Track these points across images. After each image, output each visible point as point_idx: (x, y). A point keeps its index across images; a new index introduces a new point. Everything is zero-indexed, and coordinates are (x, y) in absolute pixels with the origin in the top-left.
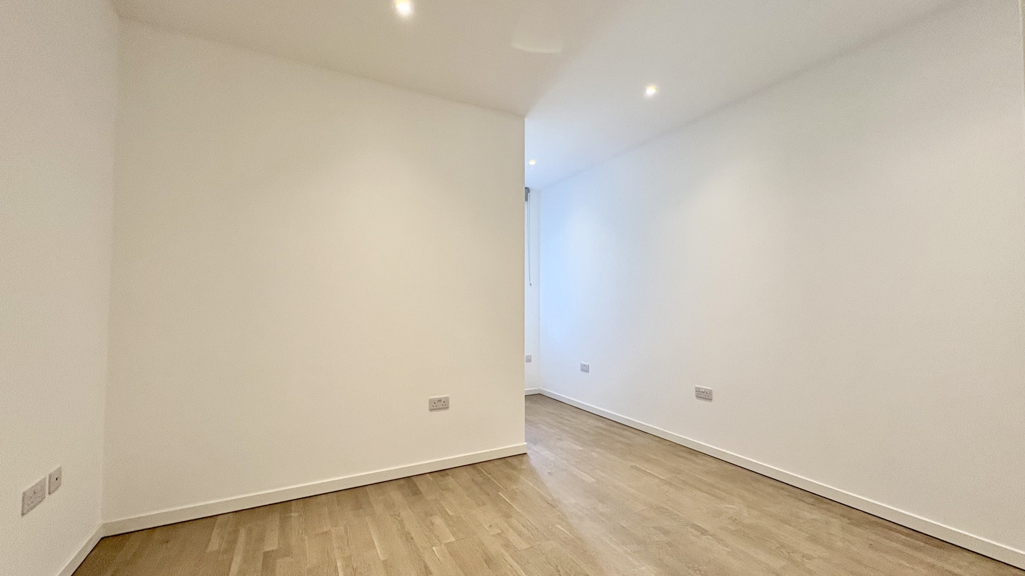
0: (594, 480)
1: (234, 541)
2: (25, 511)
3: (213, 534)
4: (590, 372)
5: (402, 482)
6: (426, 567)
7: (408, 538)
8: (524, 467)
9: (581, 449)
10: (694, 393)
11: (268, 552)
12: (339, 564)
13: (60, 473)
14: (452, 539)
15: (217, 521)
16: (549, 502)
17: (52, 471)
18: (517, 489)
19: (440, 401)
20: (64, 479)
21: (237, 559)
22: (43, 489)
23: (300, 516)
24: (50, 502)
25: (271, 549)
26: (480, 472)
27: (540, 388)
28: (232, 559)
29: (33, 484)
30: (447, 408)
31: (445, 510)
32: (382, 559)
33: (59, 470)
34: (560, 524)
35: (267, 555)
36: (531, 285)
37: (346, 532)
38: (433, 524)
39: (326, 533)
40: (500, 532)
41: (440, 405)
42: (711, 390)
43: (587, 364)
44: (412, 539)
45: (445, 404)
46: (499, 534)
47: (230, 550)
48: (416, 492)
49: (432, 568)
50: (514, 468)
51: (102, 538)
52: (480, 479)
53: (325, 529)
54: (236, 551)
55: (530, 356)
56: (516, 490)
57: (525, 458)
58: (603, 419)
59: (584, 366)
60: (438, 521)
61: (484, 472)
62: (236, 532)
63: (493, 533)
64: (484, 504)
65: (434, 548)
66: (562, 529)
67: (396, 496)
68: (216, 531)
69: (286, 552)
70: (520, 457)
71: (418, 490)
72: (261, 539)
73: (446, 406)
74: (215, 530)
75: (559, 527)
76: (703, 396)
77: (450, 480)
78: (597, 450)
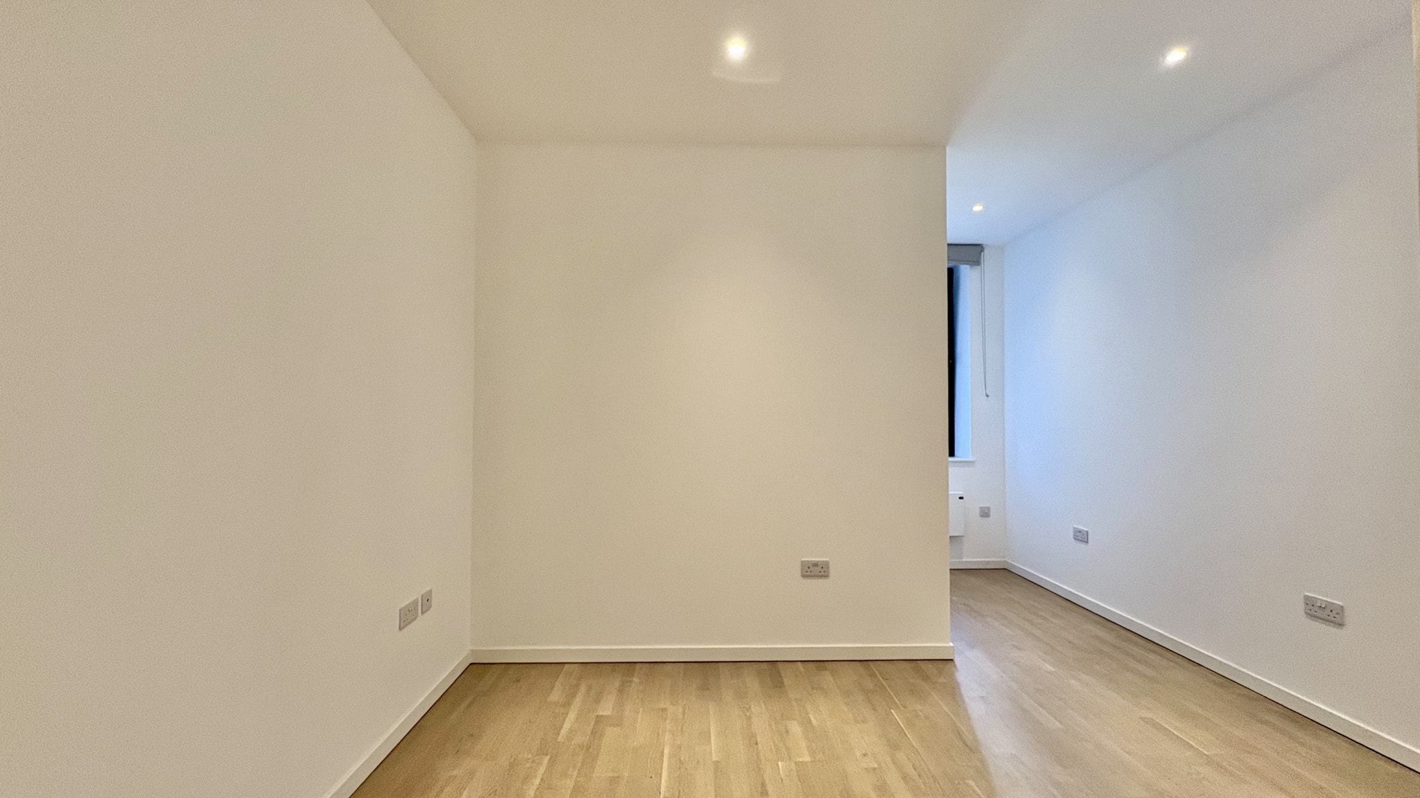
0: (1061, 727)
1: (573, 695)
2: (402, 626)
3: (557, 683)
4: (1089, 544)
5: (764, 666)
6: (763, 785)
7: (752, 741)
8: (942, 680)
9: (1053, 670)
10: (1301, 607)
11: (602, 716)
12: (666, 751)
13: (431, 595)
14: (807, 758)
15: (564, 669)
16: (969, 743)
17: (423, 592)
18: (921, 711)
19: (816, 565)
20: (434, 602)
21: (572, 716)
22: (416, 609)
23: (641, 683)
24: (422, 622)
25: (604, 714)
26: (872, 675)
27: (1006, 559)
28: (567, 714)
29: (407, 603)
30: (826, 576)
31: (809, 717)
32: (714, 759)
33: (430, 591)
34: (974, 780)
35: (599, 719)
36: (987, 396)
37: (684, 713)
38: (787, 732)
39: (663, 710)
40: (877, 766)
41: (815, 571)
42: (1342, 607)
43: (1086, 529)
44: (757, 744)
45: (823, 570)
46: (874, 769)
47: (567, 705)
48: (779, 685)
49: (770, 788)
50: (926, 678)
51: (471, 664)
52: (869, 685)
53: (662, 706)
54: (572, 707)
55: (988, 508)
56: (918, 712)
57: (949, 665)
58: (1115, 627)
59: (1080, 532)
60: (795, 728)
61: (878, 675)
62: (577, 686)
63: (864, 765)
64: (864, 722)
65: (780, 763)
66: (976, 788)
67: (751, 682)
68: (561, 678)
69: (618, 722)
70: (940, 665)
71: (783, 683)
72: (597, 701)
73: (826, 574)
74: (559, 679)
75: (971, 783)
76: (1322, 616)
77: (827, 678)
78: (1084, 677)
